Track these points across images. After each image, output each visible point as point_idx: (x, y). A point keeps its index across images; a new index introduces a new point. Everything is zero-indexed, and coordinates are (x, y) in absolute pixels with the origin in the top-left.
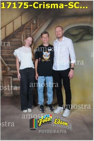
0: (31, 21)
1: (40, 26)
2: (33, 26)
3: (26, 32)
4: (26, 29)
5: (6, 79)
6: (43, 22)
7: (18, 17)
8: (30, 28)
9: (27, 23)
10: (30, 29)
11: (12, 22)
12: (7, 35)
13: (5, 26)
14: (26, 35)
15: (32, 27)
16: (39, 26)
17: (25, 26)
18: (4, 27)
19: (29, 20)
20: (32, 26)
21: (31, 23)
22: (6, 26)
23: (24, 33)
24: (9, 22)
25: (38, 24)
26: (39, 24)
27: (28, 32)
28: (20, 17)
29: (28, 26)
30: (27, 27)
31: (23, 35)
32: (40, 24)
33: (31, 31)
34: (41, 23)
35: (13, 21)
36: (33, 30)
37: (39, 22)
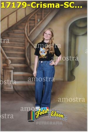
1: (45, 17)
2: (38, 17)
3: (29, 24)
4: (30, 20)
6: (49, 13)
8: (34, 19)
10: (34, 20)
11: (16, 12)
12: (10, 26)
13: (8, 16)
14: (30, 27)
16: (44, 17)
17: (30, 17)
20: (36, 17)
21: (35, 13)
23: (28, 24)
24: (12, 12)
25: (43, 14)
27: (32, 23)
29: (33, 17)
30: (31, 18)
31: (27, 27)
32: (45, 15)
33: (35, 23)
34: (47, 14)
37: (44, 12)
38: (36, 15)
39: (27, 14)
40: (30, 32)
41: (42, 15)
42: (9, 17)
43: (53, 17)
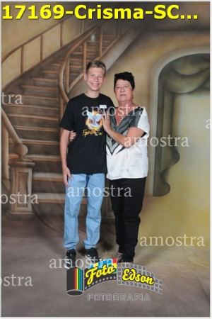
0: (85, 37)
1: (106, 51)
2: (89, 50)
3: (70, 65)
4: (72, 56)
5: (17, 174)
6: (114, 42)
7: (53, 26)
8: (80, 53)
9: (74, 42)
10: (81, 56)
11: (40, 37)
12: (26, 69)
13: (22, 47)
14: (70, 72)
15: (87, 52)
16: (103, 50)
17: (71, 47)
18: (20, 50)
19: (80, 35)
20: (85, 50)
21: (84, 41)
22: (25, 46)
23: (66, 65)
24: (31, 37)
25: (101, 44)
26: (103, 46)
27: (76, 63)
28: (59, 26)
29: (78, 49)
30: (75, 51)
31: (64, 72)
32: (106, 46)
33: (82, 63)
34: (109, 44)
35: (41, 34)
36: (87, 59)
37: (103, 40)
38: (85, 45)
39: (66, 42)
40: (70, 83)
41: (99, 47)
42: (25, 50)
43: (123, 51)
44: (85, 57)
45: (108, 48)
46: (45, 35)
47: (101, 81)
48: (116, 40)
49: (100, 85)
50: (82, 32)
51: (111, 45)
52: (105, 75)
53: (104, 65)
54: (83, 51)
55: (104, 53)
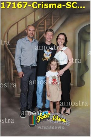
0: (45, 18)
1: (54, 23)
2: (47, 23)
3: (39, 30)
4: (40, 26)
5: (17, 79)
7: (31, 13)
8: (43, 25)
9: (41, 19)
10: (44, 26)
11: (25, 18)
12: (19, 32)
13: (17, 22)
14: (39, 33)
15: (46, 24)
16: (53, 23)
17: (39, 23)
18: (16, 24)
19: (43, 16)
20: (45, 23)
22: (19, 22)
24: (21, 18)
26: (53, 21)
27: (41, 29)
28: (34, 13)
29: (42, 23)
30: (41, 24)
31: (36, 33)
33: (44, 29)
34: (56, 20)
35: (26, 17)
36: (46, 27)
37: (53, 18)
38: (45, 21)
39: (37, 20)
40: (39, 38)
41: (51, 21)
42: (19, 24)
43: (62, 23)
44: (45, 26)
45: (55, 22)
46: (28, 17)
47: (51, 37)
48: (59, 18)
49: (51, 39)
50: (44, 15)
51: (57, 21)
52: (53, 35)
53: (53, 31)
54: (44, 23)
55: (54, 24)
